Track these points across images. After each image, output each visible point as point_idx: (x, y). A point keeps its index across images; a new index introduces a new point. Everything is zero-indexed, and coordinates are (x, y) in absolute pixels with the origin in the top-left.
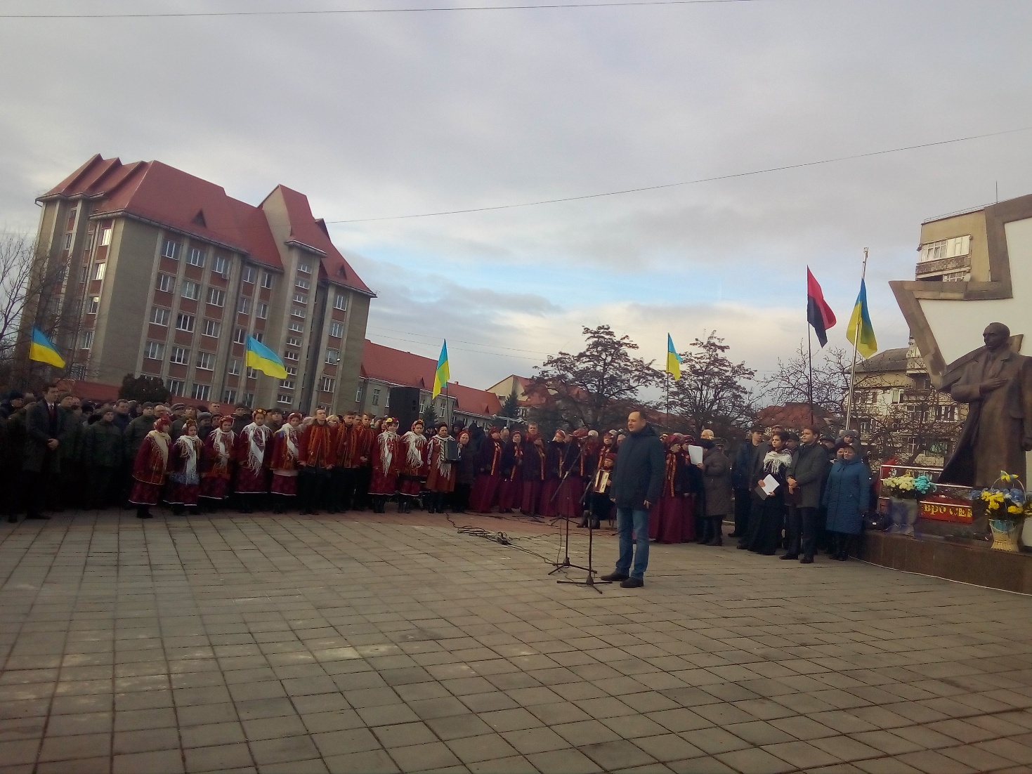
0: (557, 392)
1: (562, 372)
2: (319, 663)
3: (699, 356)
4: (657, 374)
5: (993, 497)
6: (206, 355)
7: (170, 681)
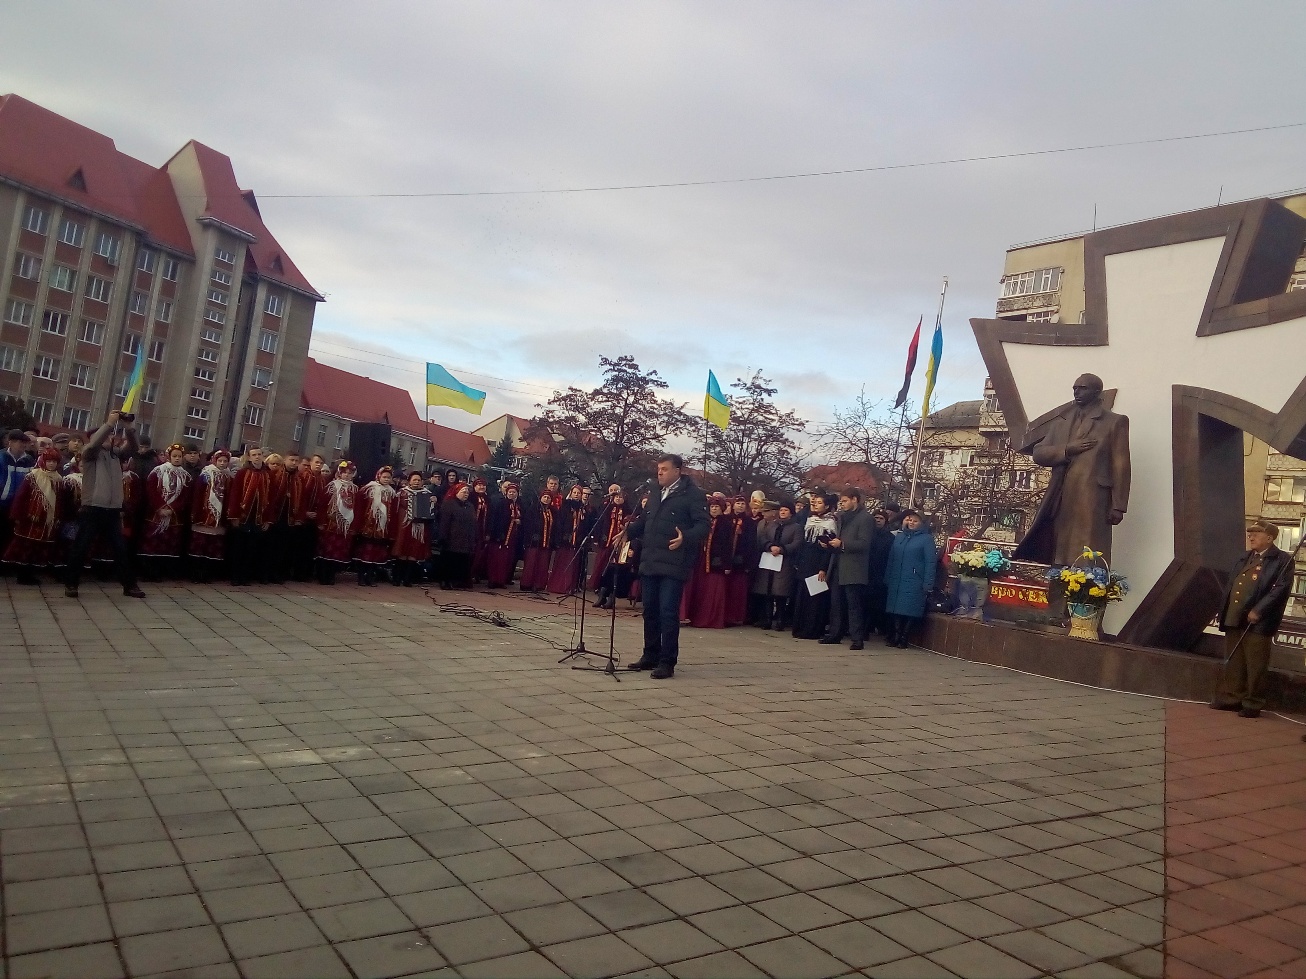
0: (563, 439)
1: (571, 413)
2: (270, 770)
3: (741, 400)
4: (691, 421)
5: (1074, 577)
6: (84, 368)
7: (71, 792)
